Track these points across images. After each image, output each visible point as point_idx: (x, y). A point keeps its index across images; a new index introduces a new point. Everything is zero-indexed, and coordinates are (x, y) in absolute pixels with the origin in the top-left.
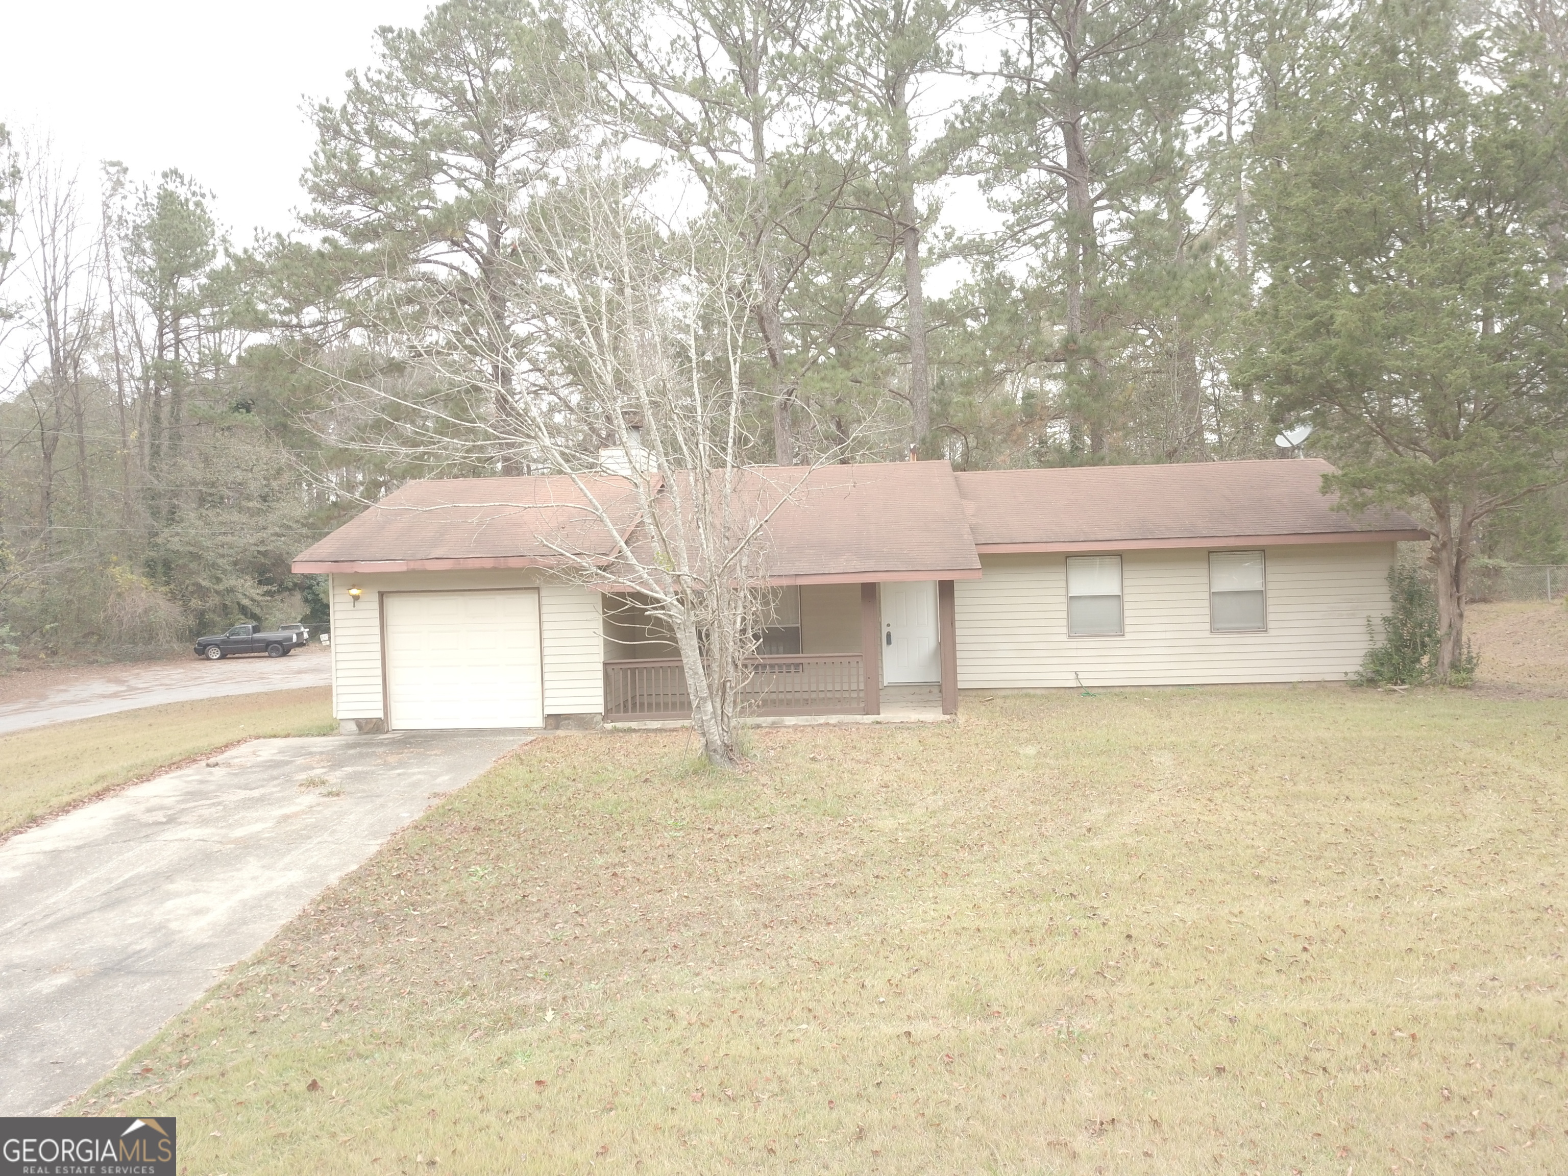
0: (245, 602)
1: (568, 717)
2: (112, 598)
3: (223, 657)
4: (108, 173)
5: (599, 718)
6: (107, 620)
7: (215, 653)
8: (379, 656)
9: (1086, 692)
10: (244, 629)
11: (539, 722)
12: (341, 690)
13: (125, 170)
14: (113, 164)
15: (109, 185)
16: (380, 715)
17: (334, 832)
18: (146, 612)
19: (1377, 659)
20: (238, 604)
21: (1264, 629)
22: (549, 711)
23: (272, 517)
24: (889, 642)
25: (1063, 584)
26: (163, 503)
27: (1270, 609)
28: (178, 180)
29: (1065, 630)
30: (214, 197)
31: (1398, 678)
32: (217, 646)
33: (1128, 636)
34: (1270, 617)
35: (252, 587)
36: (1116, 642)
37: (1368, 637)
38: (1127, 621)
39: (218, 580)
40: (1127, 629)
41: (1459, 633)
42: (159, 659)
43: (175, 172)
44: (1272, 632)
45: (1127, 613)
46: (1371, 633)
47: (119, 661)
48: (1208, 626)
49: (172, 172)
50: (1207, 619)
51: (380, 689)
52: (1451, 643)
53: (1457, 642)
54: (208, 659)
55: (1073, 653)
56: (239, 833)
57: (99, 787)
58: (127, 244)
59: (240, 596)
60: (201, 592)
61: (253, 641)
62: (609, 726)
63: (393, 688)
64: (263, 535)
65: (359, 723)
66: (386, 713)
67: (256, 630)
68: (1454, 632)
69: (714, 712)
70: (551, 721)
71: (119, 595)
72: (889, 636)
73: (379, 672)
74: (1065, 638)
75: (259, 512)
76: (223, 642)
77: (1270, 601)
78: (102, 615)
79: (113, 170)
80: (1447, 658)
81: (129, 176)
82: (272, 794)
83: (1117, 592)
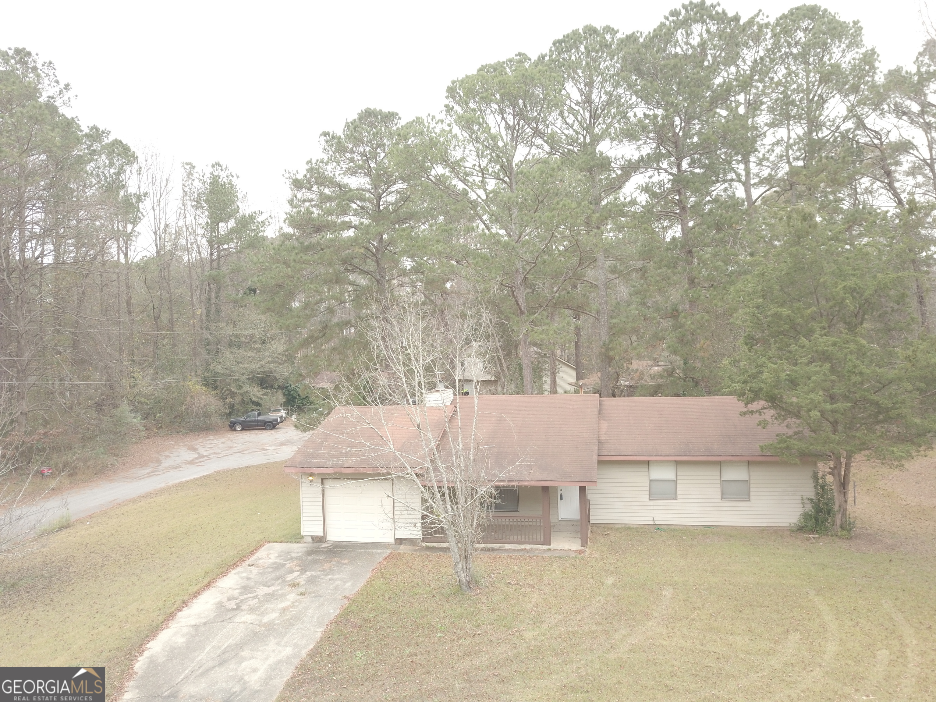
0: (254, 399)
1: (406, 539)
2: (189, 398)
3: (243, 429)
4: (185, 168)
5: (420, 541)
6: (186, 410)
7: (239, 428)
8: (321, 507)
9: (658, 528)
10: (253, 416)
11: (392, 541)
12: (305, 522)
13: (194, 167)
14: (187, 164)
15: (185, 175)
16: (322, 534)
17: (303, 622)
18: (205, 406)
19: (806, 516)
20: (251, 399)
21: (748, 499)
22: (397, 537)
23: (267, 353)
24: (561, 499)
25: (647, 473)
26: (213, 347)
27: (752, 489)
28: (220, 168)
29: (648, 496)
30: (238, 177)
31: (813, 531)
32: (240, 423)
33: (679, 500)
34: (752, 493)
35: (259, 391)
36: (673, 503)
37: (802, 506)
38: (679, 493)
39: (241, 387)
40: (679, 497)
41: (845, 510)
42: (211, 429)
43: (218, 164)
44: (753, 501)
45: (678, 489)
46: (803, 503)
47: (191, 431)
48: (720, 497)
49: (216, 164)
50: (719, 493)
51: (322, 522)
52: (840, 515)
53: (844, 514)
54: (235, 430)
55: (652, 508)
56: (266, 619)
57: (206, 581)
58: (194, 203)
59: (252, 396)
60: (233, 395)
61: (258, 421)
62: (424, 545)
63: (328, 522)
64: (262, 363)
65: (312, 537)
66: (324, 534)
67: (259, 414)
68: (842, 510)
69: (463, 568)
70: (398, 541)
71: (192, 397)
72: (561, 495)
73: (322, 515)
74: (648, 500)
75: (259, 350)
76: (243, 421)
77: (751, 486)
78: (184, 408)
79: (188, 167)
80: (838, 522)
81: (195, 170)
82: (277, 591)
83: (674, 478)
